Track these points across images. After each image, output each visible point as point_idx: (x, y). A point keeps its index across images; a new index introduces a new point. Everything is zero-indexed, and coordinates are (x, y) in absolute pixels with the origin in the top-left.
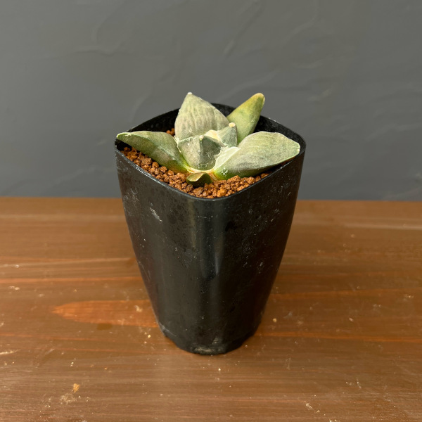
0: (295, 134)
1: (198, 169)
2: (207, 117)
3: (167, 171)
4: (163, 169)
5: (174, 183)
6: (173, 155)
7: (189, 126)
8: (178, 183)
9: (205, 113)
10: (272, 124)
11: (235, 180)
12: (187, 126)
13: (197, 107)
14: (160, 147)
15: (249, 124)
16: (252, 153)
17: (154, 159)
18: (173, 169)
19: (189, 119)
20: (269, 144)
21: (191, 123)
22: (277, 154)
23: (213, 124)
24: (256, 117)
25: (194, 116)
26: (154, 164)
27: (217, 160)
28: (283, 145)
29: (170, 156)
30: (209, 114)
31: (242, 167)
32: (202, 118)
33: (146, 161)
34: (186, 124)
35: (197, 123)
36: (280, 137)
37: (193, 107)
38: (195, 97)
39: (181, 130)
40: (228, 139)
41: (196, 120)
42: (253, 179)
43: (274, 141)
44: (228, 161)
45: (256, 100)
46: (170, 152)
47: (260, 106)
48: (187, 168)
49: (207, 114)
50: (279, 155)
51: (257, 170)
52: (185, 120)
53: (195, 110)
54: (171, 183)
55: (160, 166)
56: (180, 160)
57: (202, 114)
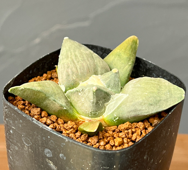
0: (172, 75)
1: (89, 117)
2: (88, 63)
3: (57, 120)
4: (54, 118)
5: (67, 132)
6: (64, 104)
7: (73, 73)
8: (71, 132)
9: (86, 58)
10: (146, 65)
11: (127, 126)
12: (70, 73)
13: (77, 53)
14: (52, 98)
15: (127, 66)
16: (141, 100)
17: (43, 108)
18: (63, 118)
19: (71, 65)
20: (156, 91)
21: (74, 69)
22: (164, 100)
23: (94, 69)
24: (133, 59)
25: (75, 62)
26: (43, 114)
27: (107, 107)
28: (169, 92)
29: (61, 106)
30: (89, 59)
31: (133, 114)
32: (84, 64)
33: (36, 111)
34: (70, 71)
35: (80, 69)
36: (164, 82)
37: (73, 54)
38: (72, 41)
39: (65, 77)
40: (112, 84)
41: (78, 67)
42: (142, 123)
43: (160, 87)
44: (118, 108)
45: (130, 43)
46: (61, 102)
47: (135, 48)
48: (77, 115)
49: (88, 59)
50: (166, 100)
51: (147, 115)
52: (68, 67)
53: (76, 56)
54: (64, 132)
55: (49, 115)
56: (70, 108)
57: (84, 60)
